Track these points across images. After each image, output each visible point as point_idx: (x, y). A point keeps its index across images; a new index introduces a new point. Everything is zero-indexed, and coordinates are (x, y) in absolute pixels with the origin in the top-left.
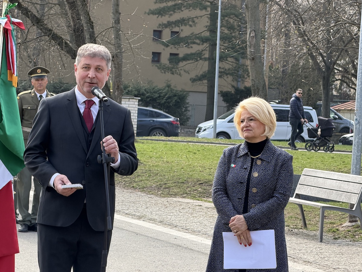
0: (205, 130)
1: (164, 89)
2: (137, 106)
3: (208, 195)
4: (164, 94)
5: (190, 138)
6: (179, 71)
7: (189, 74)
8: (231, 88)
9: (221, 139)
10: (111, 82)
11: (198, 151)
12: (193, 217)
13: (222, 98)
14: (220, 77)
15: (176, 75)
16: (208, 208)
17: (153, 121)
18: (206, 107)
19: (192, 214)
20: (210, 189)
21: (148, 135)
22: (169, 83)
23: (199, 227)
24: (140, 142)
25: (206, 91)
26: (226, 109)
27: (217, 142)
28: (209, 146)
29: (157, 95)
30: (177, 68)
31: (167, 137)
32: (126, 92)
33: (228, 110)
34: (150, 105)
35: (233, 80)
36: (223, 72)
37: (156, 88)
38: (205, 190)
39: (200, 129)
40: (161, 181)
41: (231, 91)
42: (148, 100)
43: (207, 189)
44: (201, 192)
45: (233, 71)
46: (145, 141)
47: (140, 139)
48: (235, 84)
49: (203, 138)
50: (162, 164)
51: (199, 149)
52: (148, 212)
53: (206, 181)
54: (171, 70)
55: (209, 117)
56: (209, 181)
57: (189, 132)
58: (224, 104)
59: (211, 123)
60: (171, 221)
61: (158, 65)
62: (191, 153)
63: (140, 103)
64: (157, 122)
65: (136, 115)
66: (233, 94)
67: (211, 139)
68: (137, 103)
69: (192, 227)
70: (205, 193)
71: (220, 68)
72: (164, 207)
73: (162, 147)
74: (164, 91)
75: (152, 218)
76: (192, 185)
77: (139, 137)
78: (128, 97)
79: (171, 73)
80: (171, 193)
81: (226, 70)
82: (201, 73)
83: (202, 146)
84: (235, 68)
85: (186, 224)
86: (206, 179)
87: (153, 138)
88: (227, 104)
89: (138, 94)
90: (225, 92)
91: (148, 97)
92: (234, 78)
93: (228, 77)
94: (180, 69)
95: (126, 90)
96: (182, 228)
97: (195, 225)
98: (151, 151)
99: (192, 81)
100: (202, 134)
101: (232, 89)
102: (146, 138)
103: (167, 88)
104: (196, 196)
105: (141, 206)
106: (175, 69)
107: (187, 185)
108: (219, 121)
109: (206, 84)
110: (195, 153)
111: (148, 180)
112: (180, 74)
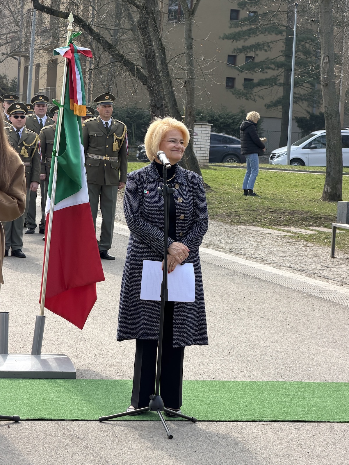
0: (279, 156)
1: (238, 115)
2: (210, 133)
3: (278, 224)
4: (238, 120)
5: (263, 164)
6: (253, 96)
7: (264, 99)
8: (306, 114)
9: (295, 165)
10: (184, 108)
11: (270, 178)
12: (262, 245)
13: (296, 124)
14: (294, 102)
15: (250, 100)
16: (278, 237)
17: (227, 147)
18: (280, 133)
19: (261, 242)
20: (280, 217)
21: (222, 161)
22: (243, 108)
23: (268, 256)
24: (213, 169)
25: (281, 117)
26: (300, 135)
27: (290, 169)
28: (283, 173)
29: (231, 121)
30: (251, 94)
31: (240, 164)
32: (199, 118)
33: (302, 137)
34: (224, 131)
35: (308, 106)
36: (299, 98)
37: (230, 114)
38: (275, 218)
39: (274, 155)
40: (232, 209)
41: (306, 117)
42: (222, 125)
43: (278, 217)
44: (272, 220)
45: (309, 97)
46: (218, 168)
47: (213, 166)
48: (310, 110)
49: (277, 164)
50: (233, 191)
51: (272, 176)
52: (217, 240)
53: (277, 209)
54: (246, 96)
55: (283, 144)
56: (279, 209)
57: (263, 159)
58: (299, 130)
59: (284, 149)
60: (239, 249)
61: (233, 91)
62: (264, 180)
63: (214, 128)
64: (230, 148)
65: (209, 141)
66: (308, 120)
67: (285, 165)
68: (210, 130)
69: (260, 256)
70: (275, 221)
71: (295, 93)
72: (233, 235)
73: (235, 173)
74: (238, 117)
75: (220, 246)
76: (262, 213)
77: (211, 163)
78: (201, 124)
79: (246, 99)
80: (241, 221)
81: (301, 95)
82: (276, 99)
83: (275, 173)
84: (310, 93)
85: (254, 252)
86: (277, 207)
87: (226, 164)
88: (301, 130)
89: (212, 120)
90: (300, 118)
91: (221, 123)
92: (309, 104)
93: (303, 103)
94: (254, 94)
95: (199, 116)
96: (251, 257)
97: (264, 254)
98: (223, 178)
99: (267, 107)
100: (276, 160)
101: (308, 115)
102: (219, 164)
103: (241, 114)
104: (267, 224)
105: (210, 234)
106: (249, 94)
107: (258, 213)
108: (293, 147)
109: (281, 110)
110: (267, 180)
111: (218, 207)
112: (255, 99)
